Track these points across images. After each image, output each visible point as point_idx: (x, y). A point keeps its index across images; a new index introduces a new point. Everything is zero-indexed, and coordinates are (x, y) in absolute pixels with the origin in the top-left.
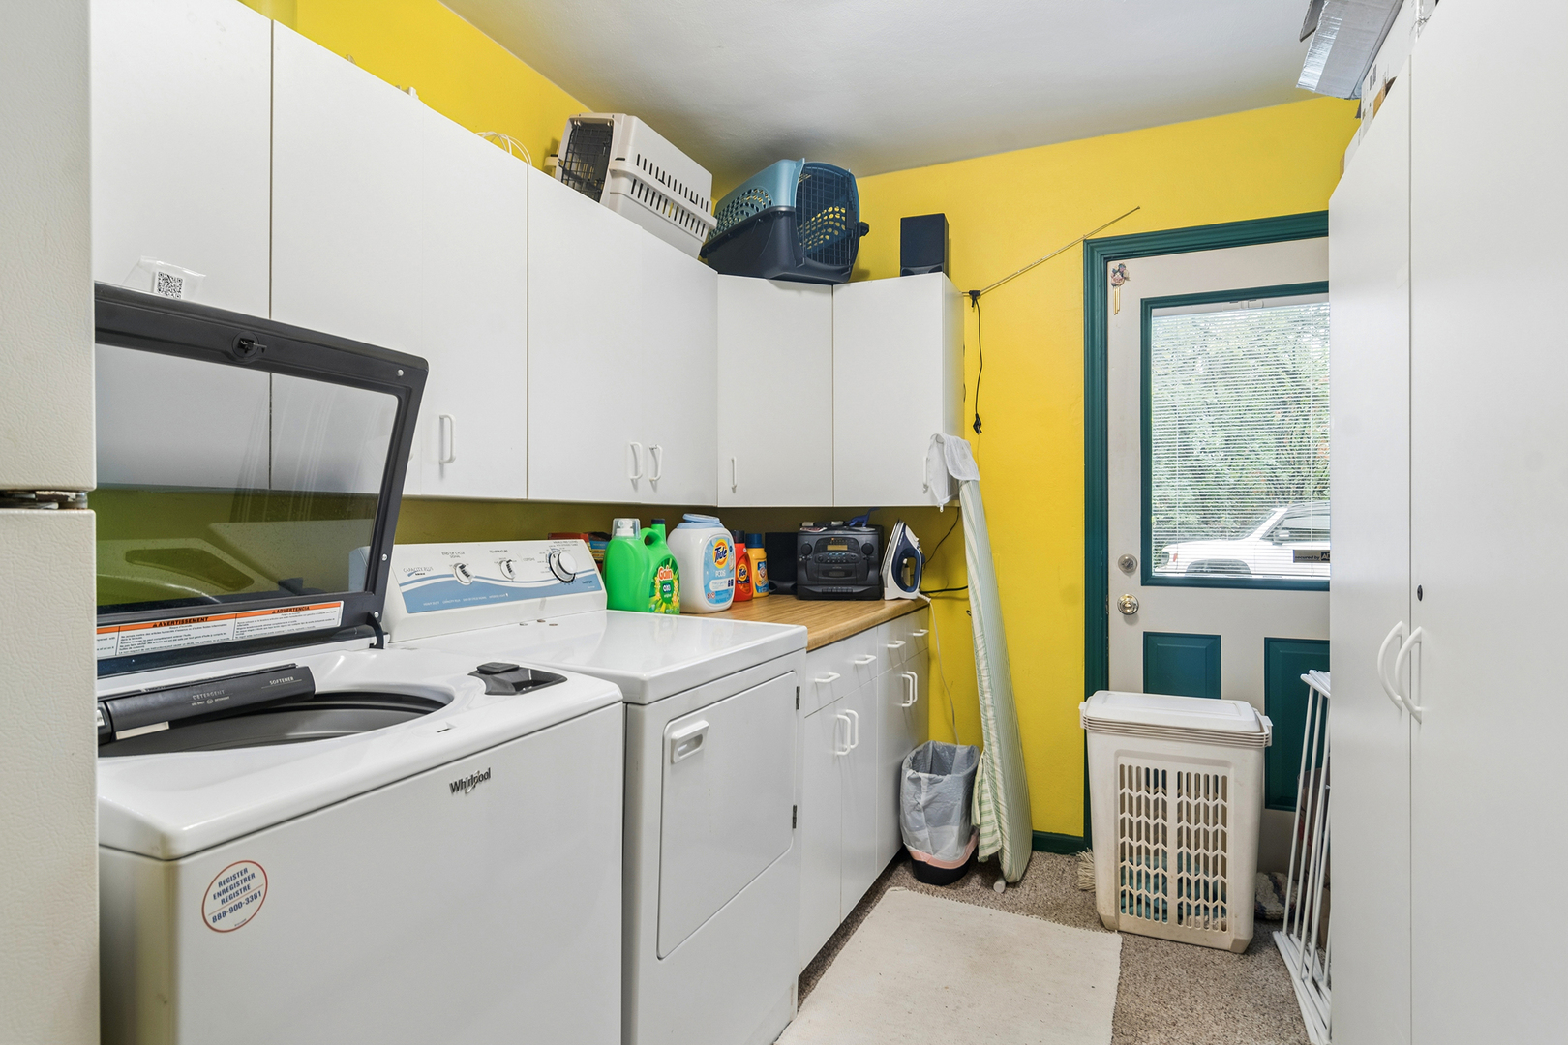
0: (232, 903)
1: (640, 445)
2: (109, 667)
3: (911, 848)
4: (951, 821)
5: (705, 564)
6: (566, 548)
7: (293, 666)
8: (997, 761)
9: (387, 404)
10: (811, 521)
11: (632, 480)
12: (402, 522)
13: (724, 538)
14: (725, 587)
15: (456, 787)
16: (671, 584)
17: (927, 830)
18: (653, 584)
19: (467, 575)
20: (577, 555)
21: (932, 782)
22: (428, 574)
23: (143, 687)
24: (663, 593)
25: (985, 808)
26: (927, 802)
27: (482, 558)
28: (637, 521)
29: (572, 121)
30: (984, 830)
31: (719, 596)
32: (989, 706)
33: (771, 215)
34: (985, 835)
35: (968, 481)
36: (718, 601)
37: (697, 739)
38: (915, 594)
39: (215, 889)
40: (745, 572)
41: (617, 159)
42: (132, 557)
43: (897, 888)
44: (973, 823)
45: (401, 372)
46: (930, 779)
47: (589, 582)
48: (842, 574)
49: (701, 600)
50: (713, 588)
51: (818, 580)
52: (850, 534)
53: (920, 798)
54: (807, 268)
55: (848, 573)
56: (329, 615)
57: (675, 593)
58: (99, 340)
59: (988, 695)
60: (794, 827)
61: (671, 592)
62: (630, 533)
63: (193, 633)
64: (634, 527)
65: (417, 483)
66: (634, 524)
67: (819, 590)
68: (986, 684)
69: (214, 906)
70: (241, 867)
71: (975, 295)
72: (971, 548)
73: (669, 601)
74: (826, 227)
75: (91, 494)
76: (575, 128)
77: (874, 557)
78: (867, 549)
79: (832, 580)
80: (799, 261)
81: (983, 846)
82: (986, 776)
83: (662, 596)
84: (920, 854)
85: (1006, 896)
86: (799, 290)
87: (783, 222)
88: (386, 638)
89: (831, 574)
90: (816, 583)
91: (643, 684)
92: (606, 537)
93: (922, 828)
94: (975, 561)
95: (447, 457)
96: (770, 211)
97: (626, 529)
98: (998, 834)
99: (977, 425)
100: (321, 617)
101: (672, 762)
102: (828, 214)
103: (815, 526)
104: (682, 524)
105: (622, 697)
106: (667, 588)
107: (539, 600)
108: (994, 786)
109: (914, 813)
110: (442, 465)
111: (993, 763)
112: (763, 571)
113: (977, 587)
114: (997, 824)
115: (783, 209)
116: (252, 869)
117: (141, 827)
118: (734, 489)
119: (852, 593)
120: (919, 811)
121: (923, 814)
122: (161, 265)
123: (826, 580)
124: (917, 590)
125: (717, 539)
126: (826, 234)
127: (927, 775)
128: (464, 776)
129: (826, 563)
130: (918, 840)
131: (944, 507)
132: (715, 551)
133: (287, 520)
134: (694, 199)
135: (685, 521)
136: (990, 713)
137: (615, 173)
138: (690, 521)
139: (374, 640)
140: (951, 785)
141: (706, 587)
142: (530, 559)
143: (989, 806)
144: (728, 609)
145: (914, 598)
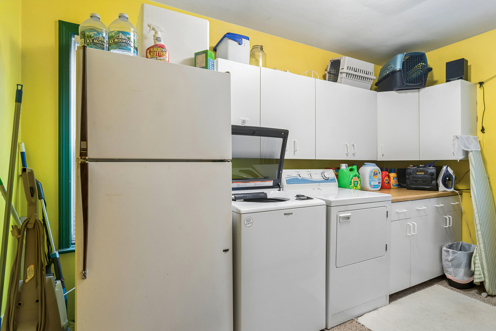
0: (248, 223)
1: (348, 144)
2: (234, 189)
3: (446, 274)
4: (461, 267)
5: (369, 177)
6: (327, 171)
7: (264, 192)
8: (483, 250)
9: (281, 140)
10: (412, 165)
11: (346, 154)
12: (284, 165)
13: (377, 170)
14: (377, 184)
15: (285, 214)
16: (357, 182)
17: (452, 269)
18: (351, 182)
19: (300, 177)
20: (330, 173)
21: (453, 253)
22: (291, 176)
23: (240, 193)
24: (354, 184)
25: (476, 265)
26: (451, 259)
27: (304, 173)
28: (347, 165)
29: (331, 61)
30: (476, 273)
31: (375, 186)
32: (479, 230)
33: (394, 72)
34: (476, 275)
35: (472, 151)
36: (374, 188)
37: (348, 218)
38: (452, 190)
39: (246, 220)
40: (387, 180)
41: (342, 69)
42: (240, 171)
43: (439, 285)
44: (471, 270)
45: (283, 133)
46: (453, 252)
47: (332, 180)
48: (422, 182)
49: (368, 186)
50: (372, 183)
51: (413, 183)
52: (425, 169)
53: (449, 258)
54: (407, 86)
55: (424, 182)
56: (271, 183)
57: (359, 184)
58: (232, 134)
59: (478, 226)
60: (386, 250)
61: (357, 184)
62: (345, 168)
63: (247, 184)
64: (346, 166)
65: (288, 156)
66: (346, 165)
67: (413, 187)
68: (477, 222)
69: (246, 222)
70: (249, 218)
71: (481, 84)
72: (472, 174)
73: (356, 186)
74: (419, 70)
75: (231, 160)
76: (332, 63)
77: (435, 176)
78: (432, 174)
79: (419, 184)
80: (404, 85)
81: (475, 278)
82: (477, 254)
83: (354, 185)
84: (449, 276)
85: (486, 298)
86: (406, 93)
87: (398, 74)
88: (281, 189)
89: (418, 182)
90: (412, 184)
91: (331, 202)
92: (339, 168)
93: (450, 267)
94: (474, 179)
95: (295, 150)
96: (394, 71)
97: (343, 166)
98: (482, 275)
99: (483, 130)
100: (269, 183)
101: (340, 222)
102: (419, 65)
103: (414, 166)
104: (364, 166)
105: (325, 204)
106: (356, 183)
107: (318, 184)
108: (481, 259)
109: (447, 262)
110: (294, 152)
111: (481, 250)
112: (396, 180)
113: (474, 188)
114: (482, 272)
115: (398, 70)
116: (251, 218)
117: (238, 209)
118: (383, 155)
119: (425, 188)
120: (449, 261)
121: (450, 263)
122: (243, 118)
123: (416, 184)
124: (453, 188)
125: (374, 170)
126: (419, 72)
127: (452, 250)
128: (287, 213)
129: (416, 178)
130: (448, 271)
131: (459, 160)
132: (373, 173)
133: (266, 164)
134: (367, 73)
135: (365, 165)
136: (480, 233)
137: (341, 73)
138: (366, 165)
139: (279, 189)
140: (462, 256)
141: (370, 183)
142: (316, 174)
143: (478, 264)
144: (379, 190)
145: (451, 191)
